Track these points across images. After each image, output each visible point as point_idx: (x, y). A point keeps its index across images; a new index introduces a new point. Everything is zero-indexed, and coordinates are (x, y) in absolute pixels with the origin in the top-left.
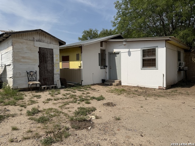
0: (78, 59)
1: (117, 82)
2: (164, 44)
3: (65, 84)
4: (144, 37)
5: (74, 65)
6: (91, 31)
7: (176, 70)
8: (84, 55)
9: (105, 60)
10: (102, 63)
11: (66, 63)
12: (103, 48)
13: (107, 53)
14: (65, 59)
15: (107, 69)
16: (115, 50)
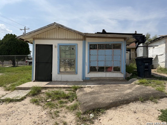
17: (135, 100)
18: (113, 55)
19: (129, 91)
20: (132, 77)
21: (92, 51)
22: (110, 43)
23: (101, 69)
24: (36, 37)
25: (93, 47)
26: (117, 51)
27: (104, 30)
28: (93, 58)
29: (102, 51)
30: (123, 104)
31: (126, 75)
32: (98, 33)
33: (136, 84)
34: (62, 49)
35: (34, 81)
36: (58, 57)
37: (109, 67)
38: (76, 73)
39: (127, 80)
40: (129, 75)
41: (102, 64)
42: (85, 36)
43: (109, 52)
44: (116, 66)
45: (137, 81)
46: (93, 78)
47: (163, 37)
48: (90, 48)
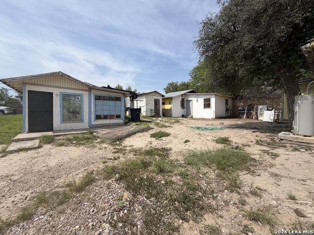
0: (170, 104)
1: (190, 116)
2: (214, 96)
3: (164, 115)
4: (205, 92)
5: (167, 107)
6: (173, 83)
7: (224, 109)
8: (173, 101)
9: (184, 104)
10: (183, 106)
11: (163, 106)
12: (183, 98)
13: (185, 100)
14: (163, 104)
15: (185, 109)
16: (190, 99)
17: (138, 132)
18: (115, 106)
19: (132, 129)
20: (128, 122)
21: (97, 101)
22: (113, 96)
23: (106, 117)
24: (27, 81)
25: (98, 98)
26: (118, 103)
27: (109, 86)
28: (98, 108)
29: (106, 102)
30: (133, 134)
31: (125, 121)
32: (104, 87)
33: (133, 125)
34: (65, 98)
35: (28, 133)
36: (60, 106)
37: (112, 115)
38: (82, 121)
39: (126, 124)
40: (127, 121)
41: (106, 113)
42: (90, 88)
43: (112, 103)
44: (118, 114)
45: (134, 124)
46: (99, 125)
47: (144, 94)
48: (96, 99)
